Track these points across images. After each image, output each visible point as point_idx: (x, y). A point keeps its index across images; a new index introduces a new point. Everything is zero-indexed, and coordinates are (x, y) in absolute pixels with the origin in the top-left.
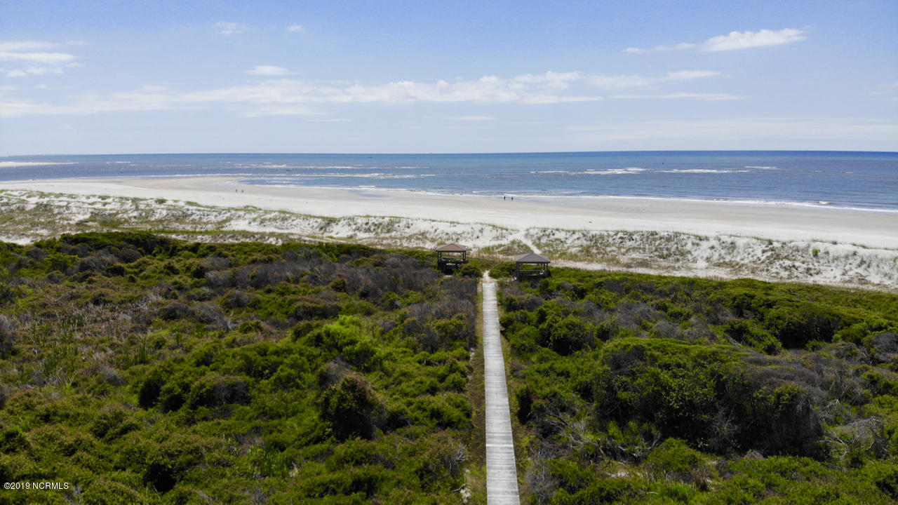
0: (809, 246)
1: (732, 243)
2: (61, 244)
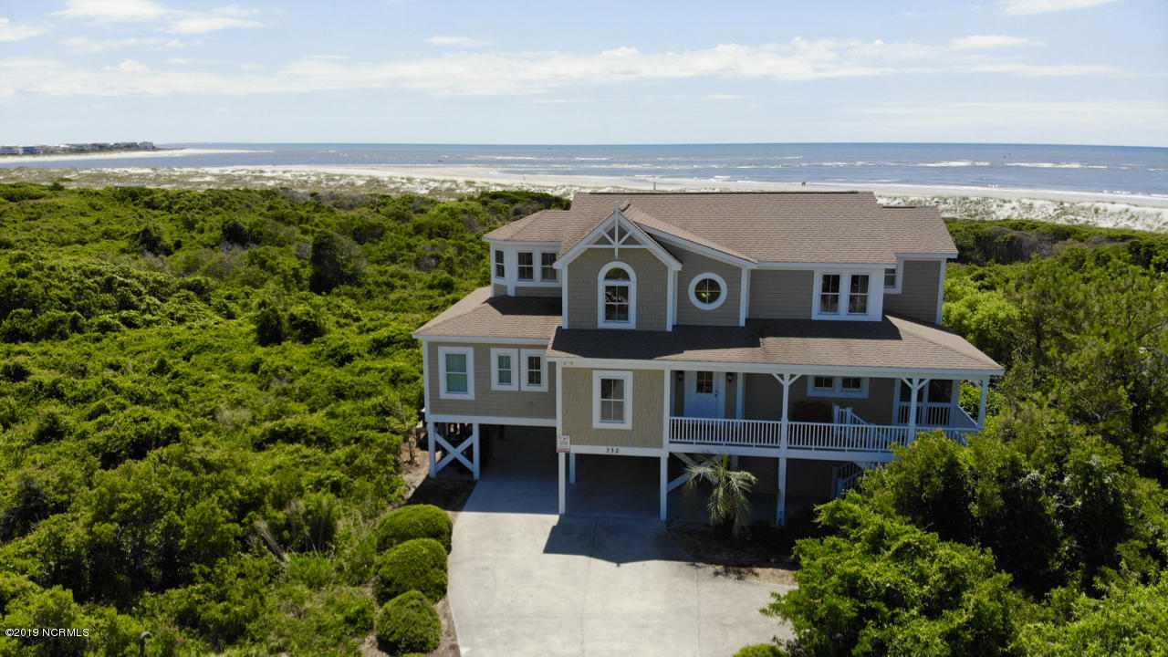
0: (1093, 205)
2: (485, 199)
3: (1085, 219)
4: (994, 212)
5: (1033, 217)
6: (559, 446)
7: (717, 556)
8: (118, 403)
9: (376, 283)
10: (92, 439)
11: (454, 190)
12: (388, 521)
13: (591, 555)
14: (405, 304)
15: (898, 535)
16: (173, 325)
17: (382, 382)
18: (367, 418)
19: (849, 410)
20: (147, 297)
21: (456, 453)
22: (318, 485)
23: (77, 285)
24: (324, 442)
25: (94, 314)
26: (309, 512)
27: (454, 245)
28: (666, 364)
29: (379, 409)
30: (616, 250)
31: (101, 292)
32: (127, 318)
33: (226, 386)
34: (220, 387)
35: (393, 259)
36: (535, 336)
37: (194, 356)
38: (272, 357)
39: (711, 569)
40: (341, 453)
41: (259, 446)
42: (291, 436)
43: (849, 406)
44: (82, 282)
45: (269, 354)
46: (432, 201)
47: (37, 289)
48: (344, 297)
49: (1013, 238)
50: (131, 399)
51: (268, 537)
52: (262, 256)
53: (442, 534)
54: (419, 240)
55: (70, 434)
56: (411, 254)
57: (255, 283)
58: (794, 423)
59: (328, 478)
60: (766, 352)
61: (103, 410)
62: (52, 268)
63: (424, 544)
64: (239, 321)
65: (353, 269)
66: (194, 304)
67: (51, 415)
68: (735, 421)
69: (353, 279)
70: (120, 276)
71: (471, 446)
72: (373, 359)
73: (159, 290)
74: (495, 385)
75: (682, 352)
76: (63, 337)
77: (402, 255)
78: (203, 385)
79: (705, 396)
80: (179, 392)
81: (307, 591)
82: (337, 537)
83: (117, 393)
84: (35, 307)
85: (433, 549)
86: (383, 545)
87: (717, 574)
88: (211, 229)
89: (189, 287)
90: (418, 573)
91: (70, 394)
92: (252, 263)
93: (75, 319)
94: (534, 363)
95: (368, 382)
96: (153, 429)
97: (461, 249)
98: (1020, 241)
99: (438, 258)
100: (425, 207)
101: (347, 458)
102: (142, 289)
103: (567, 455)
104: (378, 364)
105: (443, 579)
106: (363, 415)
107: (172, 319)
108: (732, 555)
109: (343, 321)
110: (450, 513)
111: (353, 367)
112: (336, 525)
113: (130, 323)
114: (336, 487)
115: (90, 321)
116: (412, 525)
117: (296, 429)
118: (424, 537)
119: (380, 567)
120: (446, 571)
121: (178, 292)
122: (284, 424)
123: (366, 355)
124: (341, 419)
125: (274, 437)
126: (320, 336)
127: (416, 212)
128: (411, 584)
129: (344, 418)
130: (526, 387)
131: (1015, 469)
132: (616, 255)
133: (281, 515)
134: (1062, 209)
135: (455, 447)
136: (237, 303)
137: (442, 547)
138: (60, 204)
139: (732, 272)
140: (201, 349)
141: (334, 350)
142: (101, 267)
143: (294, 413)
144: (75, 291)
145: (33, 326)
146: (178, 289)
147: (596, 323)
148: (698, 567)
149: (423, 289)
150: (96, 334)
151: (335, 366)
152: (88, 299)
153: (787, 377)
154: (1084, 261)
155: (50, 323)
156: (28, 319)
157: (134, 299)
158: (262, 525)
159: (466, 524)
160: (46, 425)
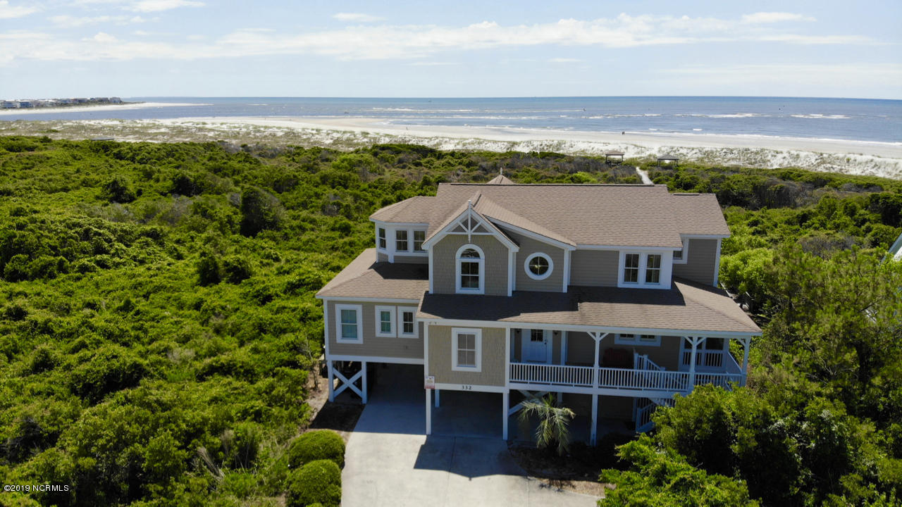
0: (845, 156)
1: (798, 155)
2: (376, 150)
3: (840, 167)
4: (769, 161)
5: (799, 165)
6: (426, 384)
7: (544, 471)
8: (94, 339)
9: (292, 228)
10: (76, 371)
11: (352, 140)
12: (297, 444)
13: (450, 471)
14: (313, 245)
15: (676, 471)
16: (136, 266)
17: (294, 320)
18: (282, 354)
19: (645, 357)
20: (116, 243)
21: (349, 383)
22: (244, 414)
23: (62, 235)
24: (249, 374)
25: (75, 258)
26: (238, 439)
27: (351, 195)
28: (507, 324)
29: (291, 345)
30: (469, 237)
31: (81, 240)
32: (100, 261)
33: (177, 323)
34: (172, 323)
35: (304, 205)
36: (409, 297)
37: (152, 295)
38: (210, 296)
39: (538, 482)
40: (262, 383)
41: (201, 378)
42: (225, 370)
43: (646, 354)
44: (66, 233)
45: (208, 294)
46: (335, 152)
47: (32, 238)
48: (267, 240)
49: (782, 188)
50: (104, 335)
51: (208, 460)
52: (203, 206)
53: (337, 455)
54: (325, 190)
55: (58, 365)
56: (318, 201)
57: (200, 229)
58: (603, 369)
59: (252, 408)
60: (583, 315)
61: (83, 345)
62: (43, 222)
63: (324, 465)
64: (186, 261)
65: (273, 217)
66: (151, 248)
67: (43, 351)
68: (559, 366)
69: (274, 225)
70: (96, 227)
71: (360, 378)
72: (288, 299)
73: (125, 238)
74: (379, 333)
75: (519, 315)
76: (52, 276)
77: (312, 202)
78: (158, 322)
79: (538, 343)
80: (140, 329)
81: (237, 500)
82: (259, 457)
83: (93, 331)
84: (31, 252)
85: (330, 469)
86: (294, 464)
87: (542, 486)
88: (165, 180)
89: (148, 234)
90: (319, 489)
91: (58, 331)
92: (196, 212)
93: (61, 263)
94: (408, 317)
95: (283, 320)
96: (121, 364)
97: (356, 198)
98: (787, 190)
99: (339, 205)
100: (330, 157)
101: (266, 388)
102: (112, 237)
103: (433, 391)
104: (291, 304)
105: (337, 493)
106: (279, 351)
107: (135, 261)
108: (556, 470)
109: (265, 261)
110: (343, 433)
111: (273, 305)
112: (258, 446)
113: (103, 265)
114: (258, 416)
115: (73, 263)
116: (314, 448)
117: (229, 364)
118: (324, 458)
119: (291, 483)
120: (340, 486)
121: (139, 238)
122: (219, 361)
123: (282, 295)
124: (263, 353)
125: (212, 370)
126: (248, 278)
127: (323, 161)
128: (313, 498)
129: (265, 353)
130: (402, 335)
131: (766, 418)
132: (469, 240)
133: (217, 440)
134: (821, 158)
135: (348, 378)
136: (185, 246)
137: (337, 466)
138: (49, 156)
139: (557, 252)
140: (157, 289)
141: (258, 291)
142: (80, 220)
143: (227, 350)
144: (61, 240)
145: (29, 268)
146: (140, 236)
147: (455, 289)
148: (529, 479)
149: (327, 231)
150: (77, 274)
151: (259, 305)
152: (71, 246)
153: (598, 334)
154: (835, 209)
155: (42, 266)
156: (25, 262)
157: (106, 245)
158: (203, 450)
159: (356, 443)
160: (40, 359)
